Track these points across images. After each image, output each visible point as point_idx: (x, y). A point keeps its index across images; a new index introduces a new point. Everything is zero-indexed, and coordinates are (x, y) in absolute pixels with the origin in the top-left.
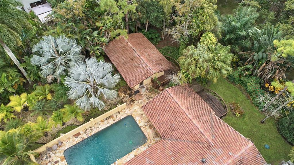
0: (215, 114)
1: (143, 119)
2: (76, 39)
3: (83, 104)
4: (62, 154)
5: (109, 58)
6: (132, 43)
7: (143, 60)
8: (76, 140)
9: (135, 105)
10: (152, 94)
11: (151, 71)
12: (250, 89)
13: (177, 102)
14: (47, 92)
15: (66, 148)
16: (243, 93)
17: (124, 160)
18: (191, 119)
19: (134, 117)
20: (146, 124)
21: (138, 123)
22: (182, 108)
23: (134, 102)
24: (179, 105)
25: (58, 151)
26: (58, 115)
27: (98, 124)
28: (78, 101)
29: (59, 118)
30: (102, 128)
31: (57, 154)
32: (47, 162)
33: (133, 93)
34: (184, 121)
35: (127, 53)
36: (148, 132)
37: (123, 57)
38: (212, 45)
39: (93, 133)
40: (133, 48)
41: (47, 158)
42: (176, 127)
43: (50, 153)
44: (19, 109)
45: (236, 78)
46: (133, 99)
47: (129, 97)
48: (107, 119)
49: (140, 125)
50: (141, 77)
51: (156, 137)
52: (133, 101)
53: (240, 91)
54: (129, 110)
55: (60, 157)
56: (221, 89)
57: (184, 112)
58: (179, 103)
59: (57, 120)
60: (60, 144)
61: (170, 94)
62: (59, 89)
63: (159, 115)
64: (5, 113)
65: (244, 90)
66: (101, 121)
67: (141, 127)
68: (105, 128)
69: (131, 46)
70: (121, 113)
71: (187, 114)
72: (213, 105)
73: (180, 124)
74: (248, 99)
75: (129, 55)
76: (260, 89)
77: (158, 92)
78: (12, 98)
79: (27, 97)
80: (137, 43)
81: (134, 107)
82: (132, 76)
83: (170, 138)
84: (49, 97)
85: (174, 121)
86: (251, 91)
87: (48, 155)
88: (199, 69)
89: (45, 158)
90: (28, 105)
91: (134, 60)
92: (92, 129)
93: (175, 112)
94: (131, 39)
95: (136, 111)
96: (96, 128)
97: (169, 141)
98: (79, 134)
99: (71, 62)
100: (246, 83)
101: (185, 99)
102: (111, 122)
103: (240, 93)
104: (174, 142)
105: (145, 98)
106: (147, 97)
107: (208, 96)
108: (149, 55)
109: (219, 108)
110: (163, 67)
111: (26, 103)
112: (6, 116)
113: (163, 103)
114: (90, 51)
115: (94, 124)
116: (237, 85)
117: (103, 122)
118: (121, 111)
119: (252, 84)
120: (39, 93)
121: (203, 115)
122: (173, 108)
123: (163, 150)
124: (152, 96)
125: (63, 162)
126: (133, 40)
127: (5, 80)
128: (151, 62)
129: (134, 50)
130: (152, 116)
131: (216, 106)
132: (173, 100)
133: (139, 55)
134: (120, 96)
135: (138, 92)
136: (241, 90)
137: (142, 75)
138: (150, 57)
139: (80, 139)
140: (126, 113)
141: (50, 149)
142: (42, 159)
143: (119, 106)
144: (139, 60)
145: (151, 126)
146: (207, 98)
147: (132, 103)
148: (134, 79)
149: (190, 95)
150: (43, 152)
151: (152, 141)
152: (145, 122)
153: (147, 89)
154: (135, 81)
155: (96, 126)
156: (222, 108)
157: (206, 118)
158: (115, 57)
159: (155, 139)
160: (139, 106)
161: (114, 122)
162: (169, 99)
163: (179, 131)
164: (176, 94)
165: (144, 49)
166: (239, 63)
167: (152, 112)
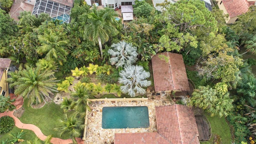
0: (198, 136)
1: (153, 113)
2: (138, 47)
3: (124, 89)
4: (102, 108)
5: (152, 64)
6: (171, 61)
7: (172, 77)
8: (111, 105)
9: (153, 102)
10: (167, 100)
11: (173, 87)
12: (237, 133)
13: (178, 117)
14: (108, 69)
15: (105, 106)
16: (231, 133)
17: (131, 130)
18: (180, 131)
19: (149, 109)
20: (153, 117)
21: (149, 114)
22: (179, 121)
23: (153, 100)
24: (177, 119)
25: (100, 105)
26: (109, 86)
27: (127, 102)
28: (122, 87)
29: (109, 89)
30: (128, 106)
31: (99, 107)
32: (93, 108)
33: (156, 93)
34: (175, 130)
35: (165, 67)
36: (152, 122)
37: (161, 69)
38: (222, 93)
39: (121, 106)
40: (170, 65)
41: (94, 106)
42: (168, 131)
43: (96, 104)
44: (91, 72)
45: (232, 120)
46: (154, 97)
47: (152, 95)
48: (133, 102)
49: (149, 116)
50: (165, 87)
51: (155, 128)
52: (153, 98)
53: (229, 130)
54: (148, 103)
55: (100, 109)
56: (216, 122)
57: (178, 124)
58: (179, 117)
59: (107, 89)
60: (103, 102)
61: (176, 109)
62: (115, 73)
63: (163, 117)
64: (85, 71)
65: (233, 131)
66: (129, 101)
67: (150, 117)
68: (129, 106)
69: (170, 63)
70: (142, 102)
71: (179, 127)
72: (203, 129)
73: (172, 130)
74: (231, 139)
75: (165, 69)
76: (244, 138)
77: (171, 101)
78: (90, 65)
79: (98, 67)
80: (175, 62)
81: (152, 102)
82: (160, 84)
83: (162, 134)
84: (108, 73)
85: (169, 126)
86: (237, 135)
87: (95, 105)
88: (203, 104)
89: (93, 105)
90: (96, 72)
91: (167, 74)
92: (122, 103)
93: (173, 122)
94: (172, 57)
95: (151, 106)
96: (125, 104)
97: (160, 136)
98: (114, 102)
99: (128, 60)
100: (238, 128)
101: (184, 116)
102: (134, 105)
103: (229, 132)
104: (163, 138)
105: (161, 101)
106: (163, 100)
107: (203, 122)
108: (178, 75)
109: (205, 134)
110: (182, 87)
111: (96, 71)
112: (84, 73)
113: (169, 112)
114: (142, 57)
115: (125, 101)
116: (231, 125)
117: (130, 102)
118: (143, 101)
119: (241, 131)
120: (104, 69)
121: (189, 132)
122: (173, 118)
123: (154, 139)
124: (167, 101)
125: (100, 113)
126: (173, 59)
127: (91, 54)
128: (176, 81)
129: (170, 67)
130: (158, 115)
131: (204, 131)
132: (176, 114)
133: (171, 72)
134: (147, 92)
135: (159, 94)
136: (231, 130)
137: (166, 87)
138: (178, 77)
139: (114, 105)
140: (145, 104)
141: (97, 102)
142: (91, 105)
143: (143, 99)
144: (169, 76)
145: (155, 120)
146: (202, 122)
147: (152, 100)
148: (160, 87)
149: (189, 116)
150: (93, 102)
151: (152, 129)
152: (153, 115)
153: (166, 95)
154: (160, 88)
155: (125, 102)
156: (208, 135)
157: (190, 135)
158: (156, 66)
159: (154, 129)
160: (155, 104)
161: (136, 106)
162: (174, 112)
163: (169, 133)
164: (180, 110)
165: (177, 69)
166: (242, 111)
167: (160, 113)
